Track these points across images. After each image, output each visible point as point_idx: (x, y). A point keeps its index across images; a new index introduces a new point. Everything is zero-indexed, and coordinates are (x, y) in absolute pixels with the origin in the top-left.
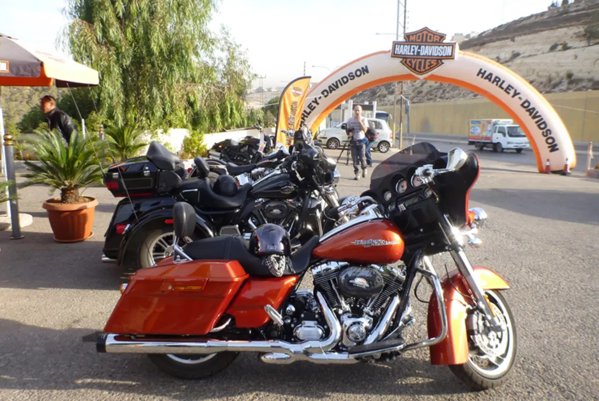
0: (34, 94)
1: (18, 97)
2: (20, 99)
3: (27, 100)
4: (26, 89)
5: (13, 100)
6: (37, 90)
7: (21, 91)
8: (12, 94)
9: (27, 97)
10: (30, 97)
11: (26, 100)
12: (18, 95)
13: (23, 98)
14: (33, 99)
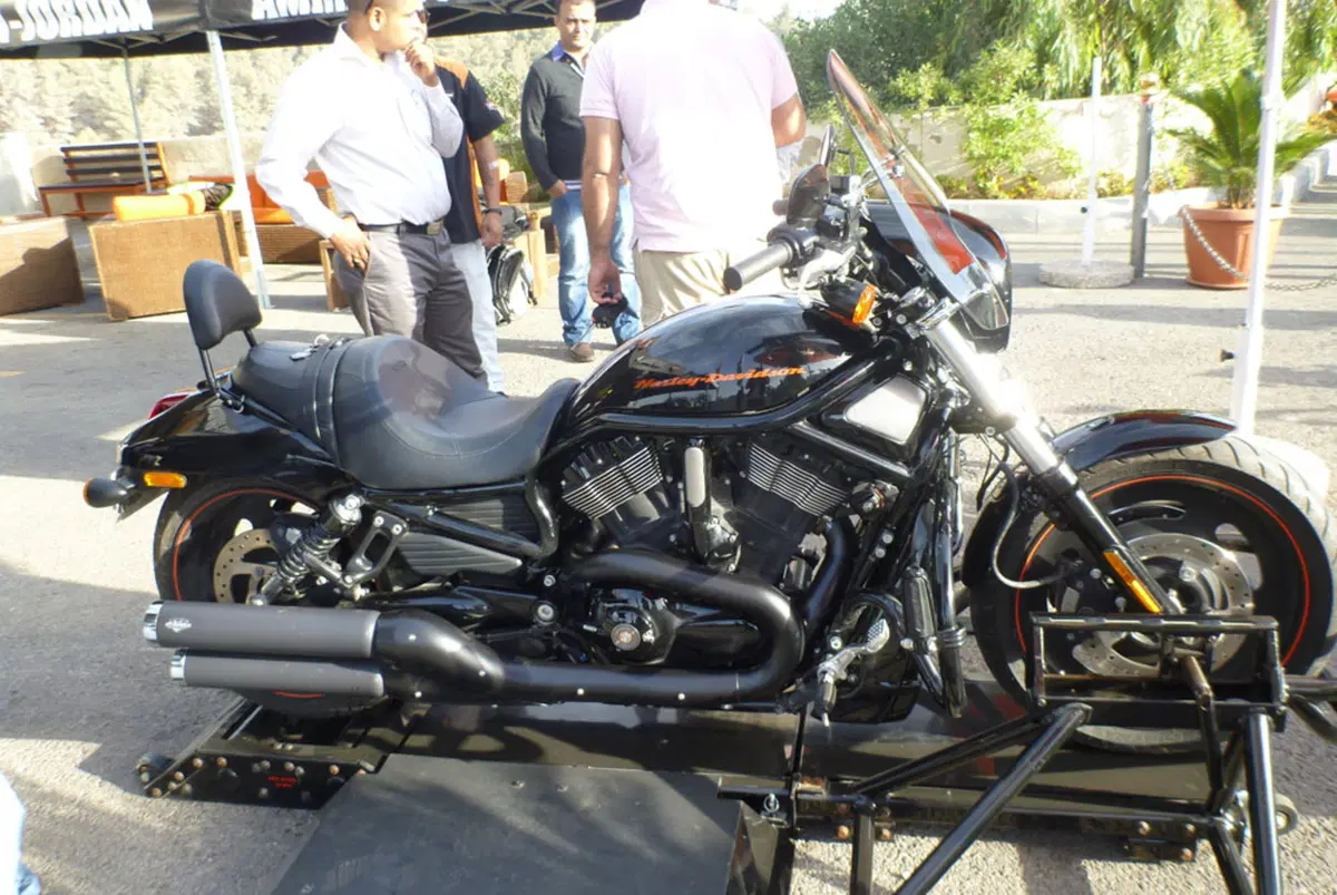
0: (517, 45)
1: (486, 56)
2: (490, 60)
3: (503, 61)
4: (498, 39)
5: (478, 61)
6: (520, 38)
7: (490, 41)
8: (475, 50)
9: (503, 54)
10: (508, 55)
11: (501, 62)
12: (486, 50)
13: (495, 56)
14: (514, 56)
